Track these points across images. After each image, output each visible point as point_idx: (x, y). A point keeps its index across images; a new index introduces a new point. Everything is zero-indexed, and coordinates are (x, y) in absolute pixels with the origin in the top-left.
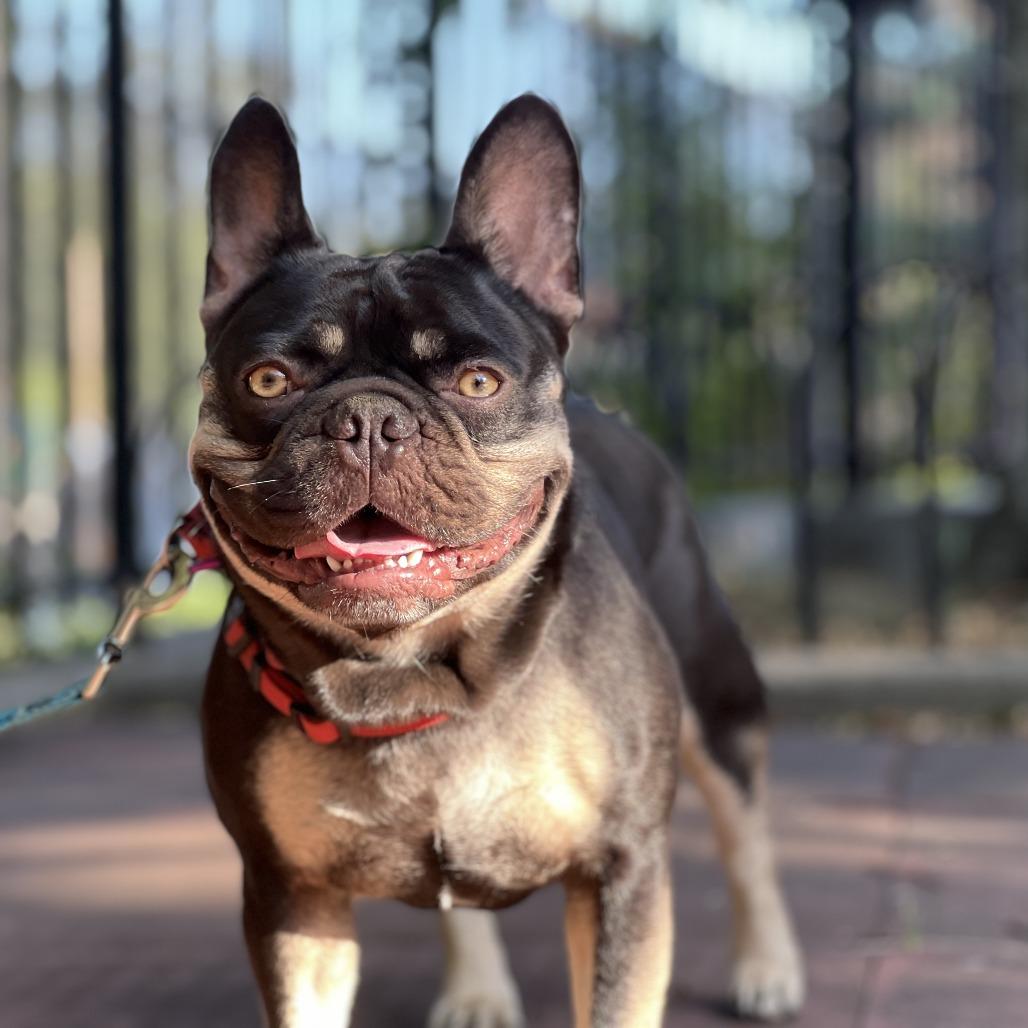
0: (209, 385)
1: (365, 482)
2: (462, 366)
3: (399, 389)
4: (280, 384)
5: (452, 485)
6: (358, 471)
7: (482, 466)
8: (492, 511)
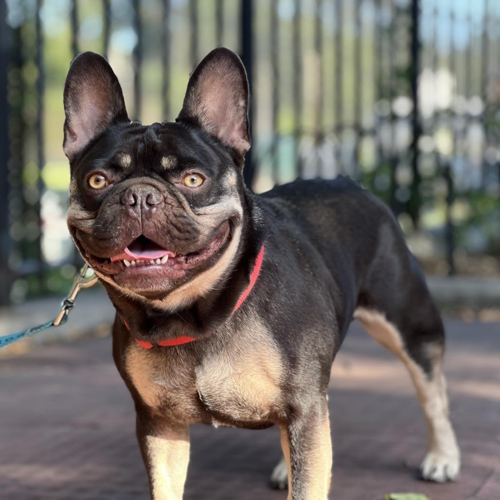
0: (74, 187)
1: (139, 224)
2: (184, 173)
3: (155, 182)
4: (102, 183)
5: (180, 225)
6: (136, 219)
7: (196, 217)
8: (201, 237)
